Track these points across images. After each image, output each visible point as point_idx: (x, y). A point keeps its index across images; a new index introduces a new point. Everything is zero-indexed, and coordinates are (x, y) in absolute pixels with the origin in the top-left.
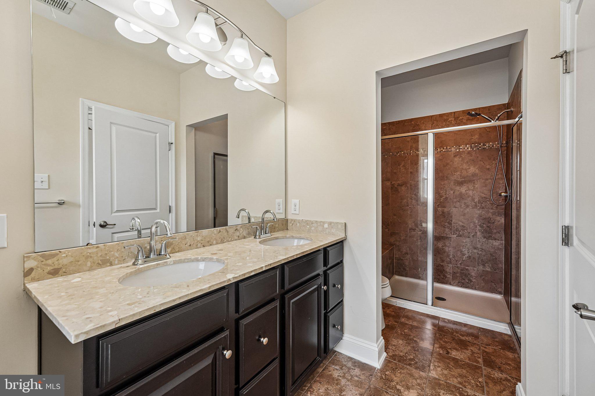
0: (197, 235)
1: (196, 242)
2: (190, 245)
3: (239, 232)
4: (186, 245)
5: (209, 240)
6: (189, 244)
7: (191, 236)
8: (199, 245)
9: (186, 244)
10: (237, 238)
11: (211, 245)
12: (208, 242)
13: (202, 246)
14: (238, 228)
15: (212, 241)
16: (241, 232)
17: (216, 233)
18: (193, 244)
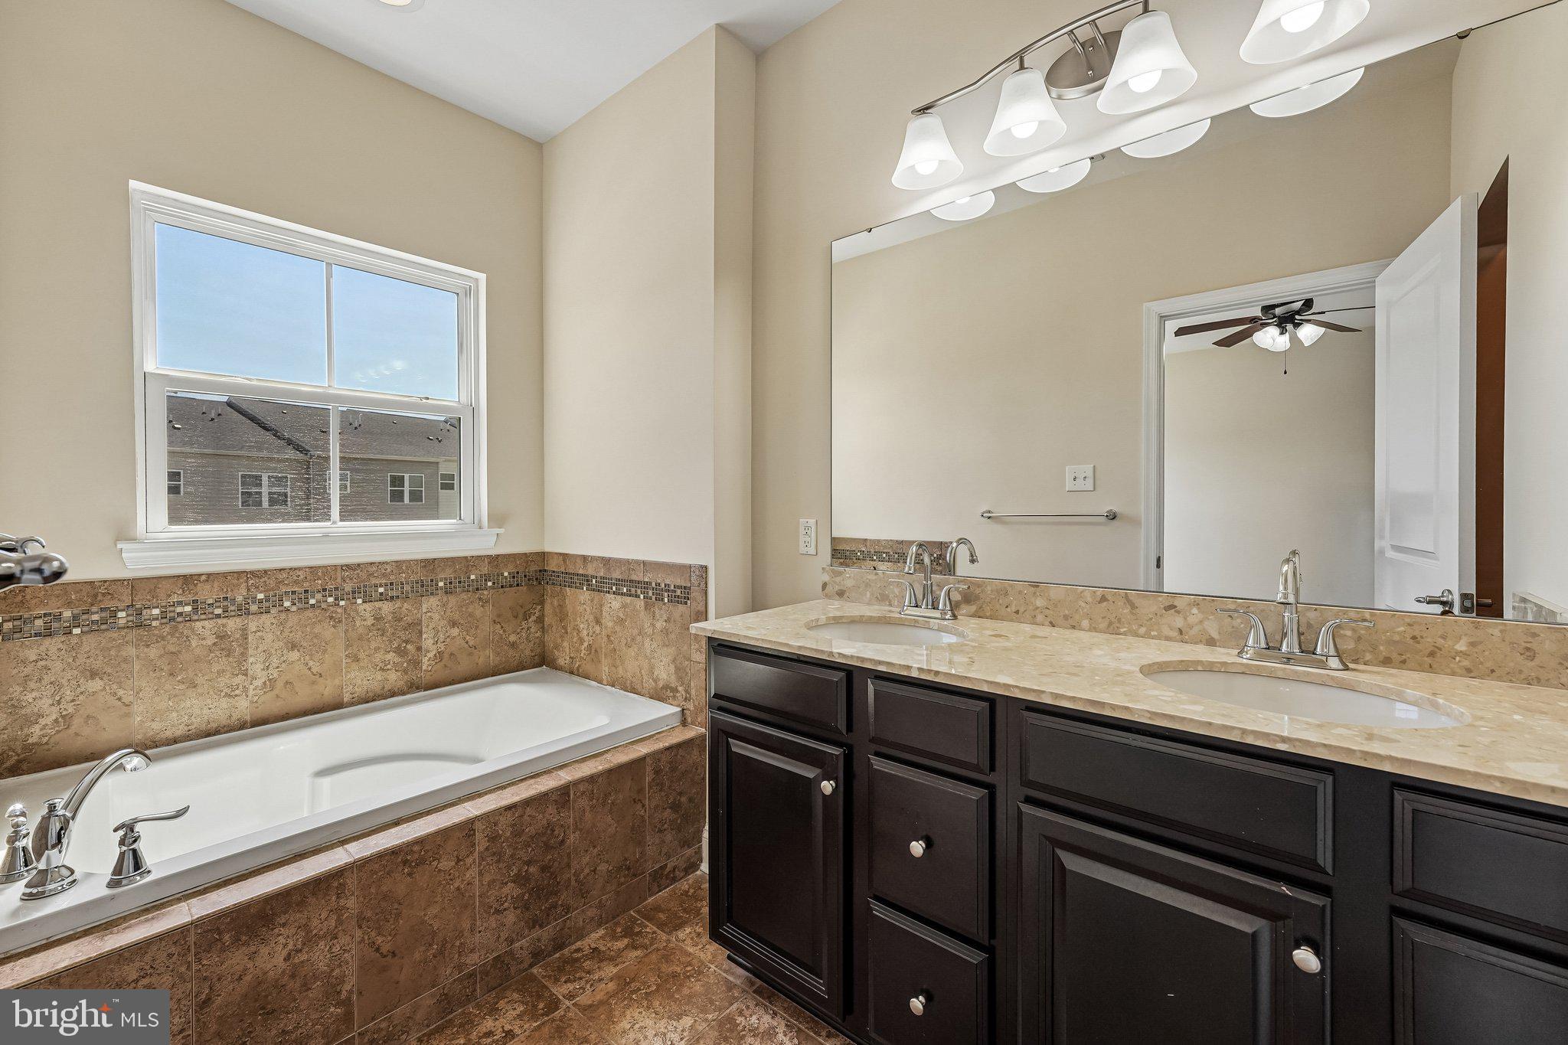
0: (1035, 593)
1: (1031, 607)
2: (1017, 612)
3: (1185, 619)
4: (1008, 610)
5: (1067, 612)
6: (1014, 609)
7: (1020, 592)
8: (1040, 618)
9: (1007, 607)
10: (1174, 634)
11: (1074, 627)
12: (1066, 617)
13: (1047, 623)
14: (1180, 603)
15: (1077, 617)
16: (1191, 620)
17: (1089, 599)
18: (1025, 611)
